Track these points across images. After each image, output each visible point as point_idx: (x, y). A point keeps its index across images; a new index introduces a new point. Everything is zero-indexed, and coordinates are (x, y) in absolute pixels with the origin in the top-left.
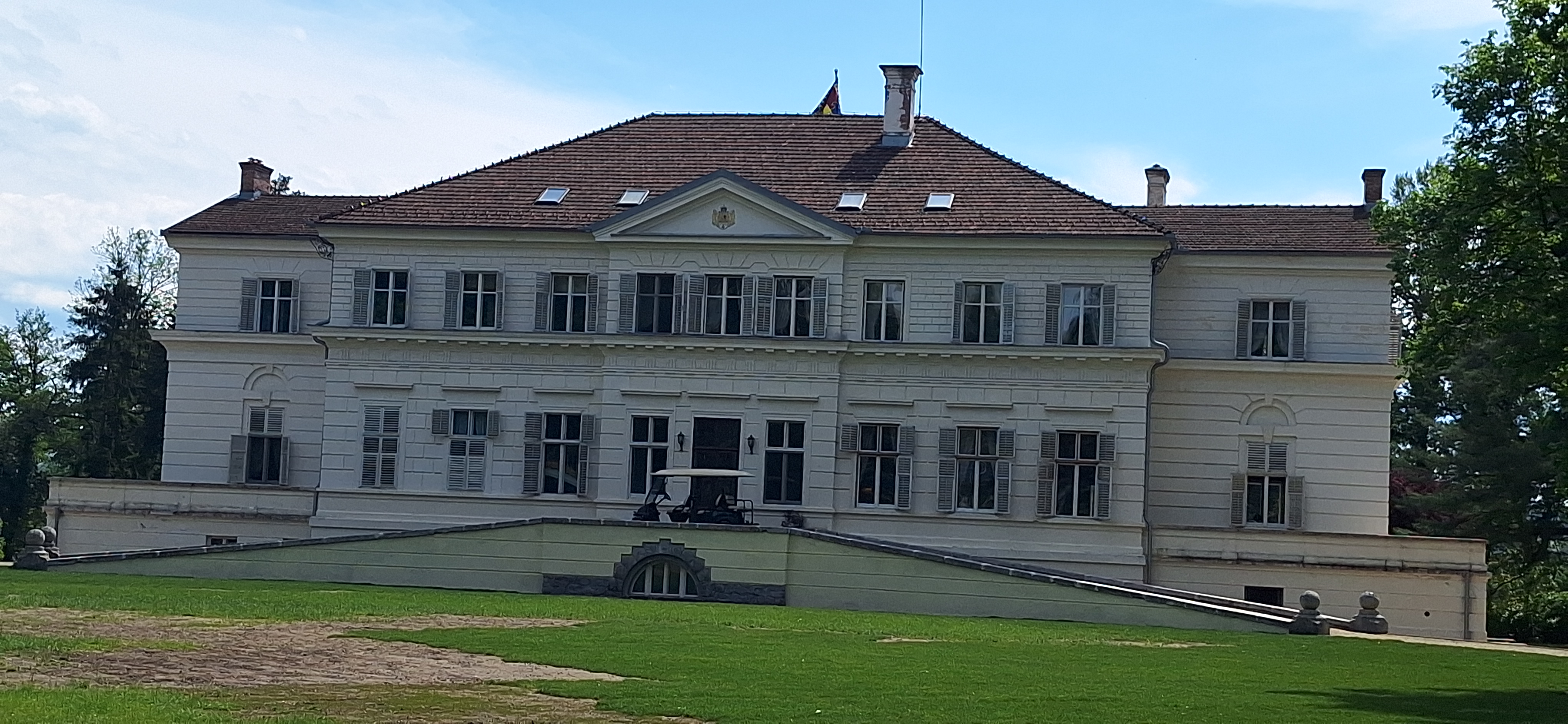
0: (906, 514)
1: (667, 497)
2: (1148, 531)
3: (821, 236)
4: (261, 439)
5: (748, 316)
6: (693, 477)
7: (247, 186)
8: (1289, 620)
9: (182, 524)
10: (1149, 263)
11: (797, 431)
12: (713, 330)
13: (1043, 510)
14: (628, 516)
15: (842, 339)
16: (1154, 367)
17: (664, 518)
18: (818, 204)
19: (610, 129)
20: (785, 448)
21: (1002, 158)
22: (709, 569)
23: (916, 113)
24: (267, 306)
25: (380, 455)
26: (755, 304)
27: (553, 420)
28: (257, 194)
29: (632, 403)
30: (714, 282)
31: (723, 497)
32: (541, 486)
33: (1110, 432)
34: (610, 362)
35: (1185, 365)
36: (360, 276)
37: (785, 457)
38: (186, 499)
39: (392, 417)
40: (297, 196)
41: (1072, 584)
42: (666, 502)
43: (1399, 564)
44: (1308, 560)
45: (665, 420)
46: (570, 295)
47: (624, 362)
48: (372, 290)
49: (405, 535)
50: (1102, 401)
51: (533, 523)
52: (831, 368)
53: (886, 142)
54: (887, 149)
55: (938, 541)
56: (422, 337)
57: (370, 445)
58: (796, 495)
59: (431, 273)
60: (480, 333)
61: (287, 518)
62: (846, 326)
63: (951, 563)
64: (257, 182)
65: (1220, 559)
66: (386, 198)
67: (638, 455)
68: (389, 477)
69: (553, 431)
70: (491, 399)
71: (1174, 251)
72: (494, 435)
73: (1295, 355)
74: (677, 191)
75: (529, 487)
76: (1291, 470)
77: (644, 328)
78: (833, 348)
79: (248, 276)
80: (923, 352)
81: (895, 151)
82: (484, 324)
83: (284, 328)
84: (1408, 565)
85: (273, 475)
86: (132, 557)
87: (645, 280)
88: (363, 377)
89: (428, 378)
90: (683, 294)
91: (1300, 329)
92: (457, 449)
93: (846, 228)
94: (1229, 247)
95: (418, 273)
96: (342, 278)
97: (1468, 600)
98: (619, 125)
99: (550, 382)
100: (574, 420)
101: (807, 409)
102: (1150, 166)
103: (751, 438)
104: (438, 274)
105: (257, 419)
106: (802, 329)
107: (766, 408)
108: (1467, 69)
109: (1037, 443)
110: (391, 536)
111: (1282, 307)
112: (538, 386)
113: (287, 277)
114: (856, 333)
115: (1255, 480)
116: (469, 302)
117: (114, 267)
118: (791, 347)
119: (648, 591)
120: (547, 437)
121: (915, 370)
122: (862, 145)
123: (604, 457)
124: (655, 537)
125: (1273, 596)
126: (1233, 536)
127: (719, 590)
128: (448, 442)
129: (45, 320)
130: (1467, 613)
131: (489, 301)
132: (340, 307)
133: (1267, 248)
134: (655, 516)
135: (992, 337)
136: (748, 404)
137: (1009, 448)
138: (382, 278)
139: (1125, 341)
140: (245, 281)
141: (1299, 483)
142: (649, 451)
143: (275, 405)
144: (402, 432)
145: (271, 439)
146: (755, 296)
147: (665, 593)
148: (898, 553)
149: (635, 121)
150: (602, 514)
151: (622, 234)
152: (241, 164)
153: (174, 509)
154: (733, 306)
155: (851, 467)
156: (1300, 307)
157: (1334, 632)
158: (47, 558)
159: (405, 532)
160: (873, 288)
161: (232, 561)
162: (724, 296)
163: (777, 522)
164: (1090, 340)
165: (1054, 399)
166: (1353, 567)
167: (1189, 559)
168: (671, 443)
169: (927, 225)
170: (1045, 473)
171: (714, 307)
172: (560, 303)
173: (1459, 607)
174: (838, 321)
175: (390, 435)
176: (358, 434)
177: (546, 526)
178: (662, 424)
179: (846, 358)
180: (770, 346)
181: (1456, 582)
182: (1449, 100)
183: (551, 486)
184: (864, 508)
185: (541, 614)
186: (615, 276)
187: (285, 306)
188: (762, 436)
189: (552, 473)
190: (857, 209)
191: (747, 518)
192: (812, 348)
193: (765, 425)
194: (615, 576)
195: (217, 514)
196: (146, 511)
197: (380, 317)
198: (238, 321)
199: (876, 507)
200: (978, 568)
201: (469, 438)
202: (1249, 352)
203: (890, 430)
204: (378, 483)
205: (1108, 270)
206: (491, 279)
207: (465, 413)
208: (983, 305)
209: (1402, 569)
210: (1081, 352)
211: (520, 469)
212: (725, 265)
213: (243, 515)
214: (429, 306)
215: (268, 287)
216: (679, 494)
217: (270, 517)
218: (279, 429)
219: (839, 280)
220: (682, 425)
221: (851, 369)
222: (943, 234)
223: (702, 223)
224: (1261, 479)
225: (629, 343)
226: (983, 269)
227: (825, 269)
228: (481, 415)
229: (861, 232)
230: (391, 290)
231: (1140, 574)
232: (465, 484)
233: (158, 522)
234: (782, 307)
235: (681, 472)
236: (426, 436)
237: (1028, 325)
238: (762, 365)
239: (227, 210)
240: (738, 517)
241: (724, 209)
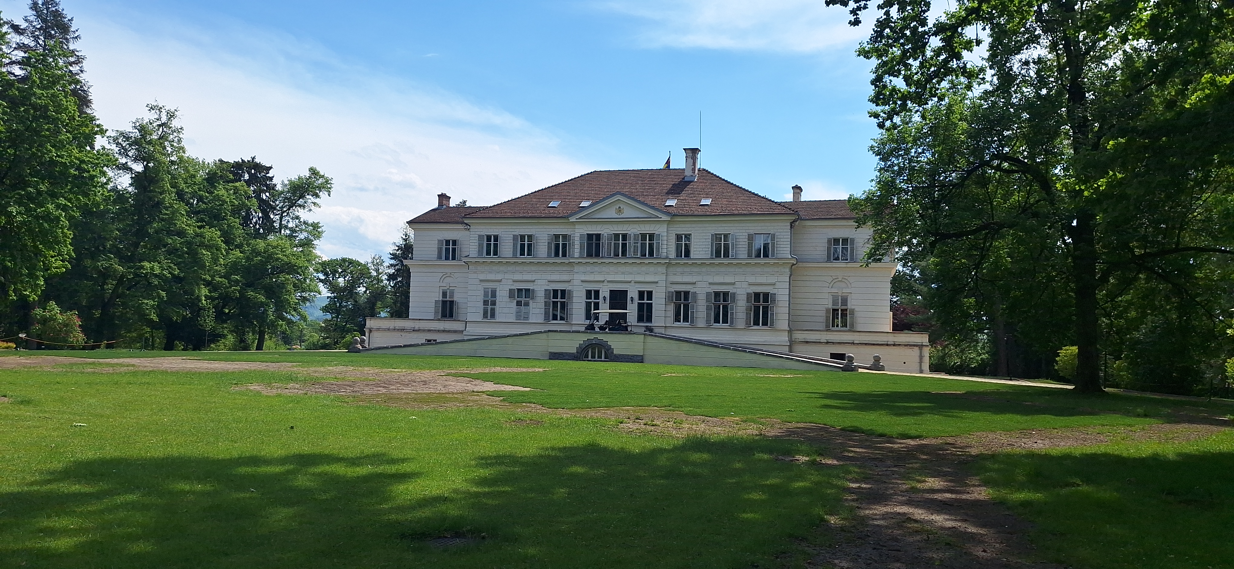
0: (693, 327)
1: (598, 321)
2: (790, 331)
3: (658, 217)
4: (447, 301)
5: (630, 250)
6: (609, 313)
7: (441, 204)
8: (842, 366)
9: (415, 335)
10: (789, 224)
11: (650, 294)
12: (616, 255)
13: (748, 324)
14: (583, 329)
15: (667, 258)
16: (792, 266)
17: (597, 329)
18: (657, 204)
19: (578, 177)
20: (645, 301)
21: (732, 184)
22: (613, 349)
23: (698, 167)
24: (447, 250)
25: (489, 307)
26: (633, 245)
27: (555, 292)
28: (444, 206)
29: (585, 285)
30: (617, 236)
31: (621, 321)
32: (551, 318)
33: (774, 292)
34: (576, 268)
35: (805, 265)
36: (480, 237)
37: (645, 305)
38: (417, 325)
39: (494, 292)
41: (756, 353)
42: (597, 323)
43: (893, 343)
44: (855, 342)
45: (599, 291)
46: (561, 243)
47: (582, 269)
48: (485, 242)
49: (496, 337)
50: (772, 280)
51: (545, 332)
52: (662, 269)
53: (686, 179)
54: (687, 181)
55: (706, 337)
56: (504, 261)
57: (485, 303)
58: (649, 319)
59: (507, 236)
60: (526, 259)
61: (455, 332)
62: (669, 253)
63: (709, 346)
64: (444, 202)
65: (820, 342)
66: (489, 207)
67: (588, 305)
68: (493, 316)
69: (555, 296)
70: (532, 284)
71: (800, 219)
72: (533, 298)
73: (851, 259)
74: (601, 201)
75: (547, 318)
76: (849, 306)
77: (589, 255)
78: (663, 261)
79: (440, 238)
80: (699, 262)
81: (690, 182)
82: (528, 255)
83: (454, 258)
84: (897, 343)
85: (451, 316)
86: (392, 347)
87: (590, 236)
88: (482, 277)
89: (507, 276)
90: (604, 241)
91: (852, 250)
92: (519, 304)
93: (668, 213)
94: (824, 217)
95: (502, 236)
96: (474, 239)
97: (921, 357)
98: (582, 176)
99: (554, 277)
100: (563, 292)
101: (654, 286)
102: (794, 186)
103: (632, 298)
104: (510, 236)
105: (444, 294)
106: (651, 254)
107: (638, 285)
109: (744, 297)
110: (491, 338)
111: (845, 241)
112: (549, 278)
113: (455, 239)
114: (673, 255)
115: (835, 311)
116: (523, 246)
118: (647, 261)
119: (590, 358)
120: (553, 298)
121: (696, 269)
122: (677, 180)
123: (575, 306)
124: (592, 336)
125: (841, 356)
126: (825, 333)
127: (617, 357)
128: (515, 301)
130: (921, 362)
131: (529, 246)
132: (473, 249)
133: (839, 217)
134: (594, 329)
135: (726, 255)
136: (631, 284)
137: (734, 300)
138: (489, 238)
139: (780, 256)
140: (439, 240)
141: (852, 312)
142: (592, 303)
143: (450, 288)
144: (497, 298)
145: (450, 301)
146: (632, 241)
147: (596, 359)
148: (688, 341)
149: (588, 174)
150: (574, 328)
151: (580, 218)
152: (439, 195)
153: (413, 329)
154: (624, 245)
155: (671, 308)
156: (853, 240)
157: (860, 370)
158: (361, 348)
159: (496, 336)
160: (679, 237)
161: (430, 348)
162: (621, 242)
163: (642, 330)
164: (766, 255)
165: (752, 279)
166: (874, 344)
167: (807, 342)
168: (601, 300)
169: (700, 211)
170: (748, 309)
171: (616, 246)
172: (557, 246)
173: (918, 360)
174: (665, 251)
175: (493, 299)
176: (481, 298)
177: (550, 333)
178: (597, 293)
179: (669, 265)
180: (638, 261)
181: (916, 350)
183: (555, 318)
184: (677, 324)
186: (577, 235)
187: (454, 250)
188: (636, 296)
189: (555, 313)
190: (673, 206)
191: (629, 329)
192: (655, 261)
193: (637, 292)
194: (576, 352)
195: (429, 331)
196: (402, 330)
197: (488, 253)
198: (436, 256)
199: (682, 324)
200: (719, 347)
201: (523, 300)
202: (832, 258)
203: (687, 293)
204: (489, 318)
205: (773, 227)
206: (530, 237)
207: (521, 290)
208: (723, 242)
209: (894, 345)
210: (762, 260)
211: (543, 311)
212: (620, 230)
213: (439, 331)
214: (507, 248)
215: (448, 242)
216: (603, 319)
217: (449, 331)
218: (453, 297)
219: (665, 234)
220: (605, 293)
221: (671, 269)
222: (706, 215)
223: (611, 213)
224: (838, 310)
225: (584, 261)
226: (721, 229)
227: (660, 230)
228: (527, 290)
229: (673, 215)
230: (492, 242)
231: (787, 349)
232: (522, 317)
233: (407, 334)
234: (643, 246)
235: (605, 311)
236: (507, 299)
237: (742, 251)
238: (635, 269)
239: (433, 213)
240: (626, 329)
241: (620, 207)
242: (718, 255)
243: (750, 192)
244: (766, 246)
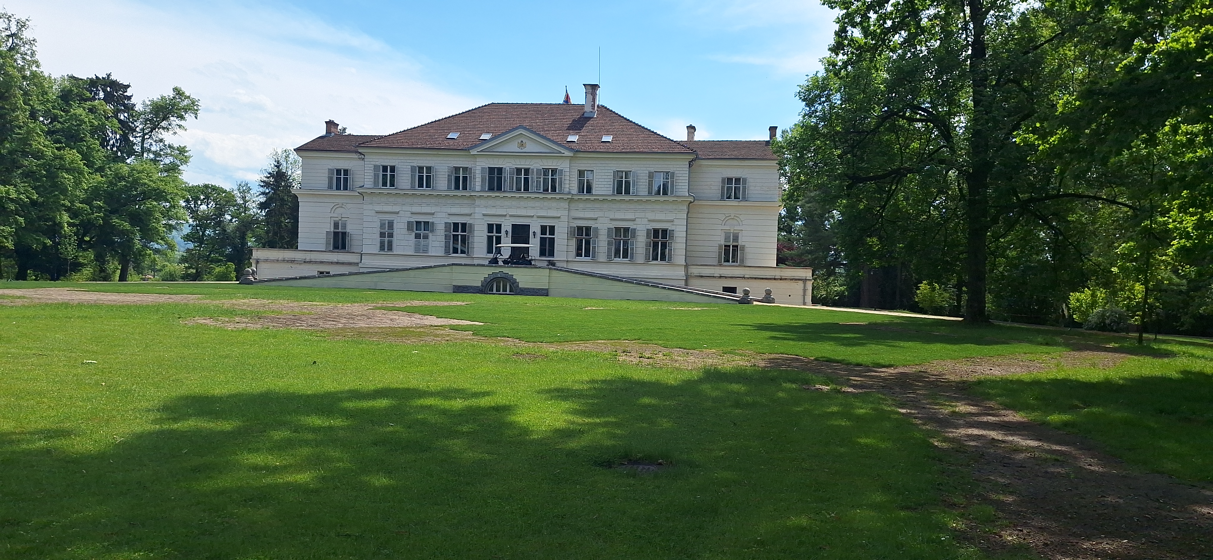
0: (595, 261)
1: (501, 255)
2: (686, 266)
3: (560, 153)
4: (338, 233)
5: (532, 183)
6: (512, 247)
7: (328, 131)
8: (738, 299)
9: (307, 266)
10: (687, 163)
11: (552, 229)
12: (519, 189)
13: (647, 259)
14: (486, 262)
15: (569, 193)
16: (689, 204)
17: (501, 263)
18: (559, 139)
19: (476, 109)
20: (548, 236)
21: (631, 122)
22: (518, 282)
23: (598, 104)
24: (338, 179)
25: (386, 239)
26: (535, 180)
27: (456, 225)
28: (333, 134)
29: (487, 218)
30: (519, 171)
31: (523, 255)
32: (451, 251)
33: (672, 229)
34: (478, 202)
35: (701, 203)
36: (376, 167)
37: (547, 239)
38: (308, 256)
39: (391, 225)
40: (350, 135)
41: (658, 287)
42: (501, 257)
43: (777, 277)
44: (746, 276)
45: (501, 225)
46: (461, 175)
47: (483, 202)
48: (381, 173)
50: (670, 217)
51: (447, 265)
52: (565, 205)
53: (586, 115)
54: (586, 118)
55: (606, 271)
56: (402, 192)
57: (382, 235)
58: (552, 254)
59: (405, 167)
60: (425, 190)
61: (350, 264)
62: (571, 188)
63: (612, 279)
64: (333, 130)
65: (713, 277)
66: (386, 136)
67: (490, 239)
68: (390, 248)
69: (456, 230)
70: (431, 217)
71: (697, 158)
72: (432, 231)
73: (743, 198)
74: (503, 134)
75: (447, 252)
76: (740, 243)
77: (491, 189)
78: (566, 197)
79: (330, 167)
80: (601, 198)
81: (589, 118)
82: (427, 187)
83: (346, 188)
84: (783, 278)
85: (344, 247)
86: (286, 279)
87: (491, 170)
88: (378, 208)
89: (405, 208)
90: (506, 175)
91: (744, 188)
92: (418, 236)
93: (571, 150)
94: (718, 157)
95: (399, 166)
96: (369, 168)
97: (805, 290)
98: (479, 107)
99: (454, 210)
100: (464, 225)
101: (556, 220)
102: (688, 125)
103: (534, 232)
104: (407, 167)
105: (336, 225)
106: (554, 189)
107: (540, 220)
108: (808, 86)
109: (644, 233)
111: (738, 180)
112: (449, 212)
113: (346, 168)
114: (575, 190)
115: (727, 247)
116: (421, 178)
117: (276, 164)
118: (549, 196)
119: (494, 291)
120: (453, 232)
121: (597, 205)
122: (576, 116)
123: (476, 239)
125: (733, 290)
126: (719, 268)
127: (522, 291)
128: (414, 234)
129: (249, 185)
130: (804, 295)
131: (428, 178)
132: (368, 180)
133: (733, 157)
134: (497, 262)
135: (627, 192)
136: (533, 219)
137: (634, 236)
138: (385, 168)
139: (678, 194)
140: (329, 169)
141: (743, 248)
142: (494, 237)
143: (343, 219)
144: (395, 230)
145: (342, 233)
146: (535, 176)
147: (501, 292)
148: (591, 276)
149: (486, 106)
150: (476, 262)
151: (482, 151)
152: (326, 122)
153: (304, 260)
154: (526, 180)
155: (573, 243)
156: (745, 180)
157: (755, 303)
158: (253, 280)
160: (581, 173)
162: (523, 176)
163: (544, 264)
164: (665, 193)
165: (651, 216)
166: (762, 279)
167: (702, 276)
168: (503, 234)
169: (602, 148)
170: (648, 245)
171: (518, 180)
172: (457, 179)
173: (802, 293)
174: (567, 186)
175: (390, 231)
176: (377, 231)
177: (451, 267)
178: (499, 227)
179: (571, 200)
180: (541, 196)
181: (801, 284)
182: (801, 98)
183: (455, 251)
184: (578, 259)
185: (452, 300)
186: (479, 168)
187: (346, 180)
188: (538, 231)
189: (456, 246)
190: (575, 142)
191: (533, 263)
192: (558, 197)
193: (540, 227)
194: (482, 286)
195: (322, 262)
196: (292, 261)
197: (384, 184)
198: (327, 186)
199: (583, 258)
200: (622, 281)
201: (422, 232)
202: (725, 197)
203: (588, 229)
204: (386, 250)
205: (672, 166)
206: (429, 169)
207: (420, 222)
208: (624, 180)
209: (781, 279)
210: (662, 198)
211: (443, 244)
212: (523, 164)
213: (332, 263)
214: (404, 180)
215: (338, 172)
216: (506, 254)
217: (343, 263)
218: (345, 228)
219: (568, 170)
220: (507, 227)
221: (573, 205)
222: (608, 151)
223: (513, 147)
224: (729, 246)
225: (485, 194)
226: (624, 165)
227: (563, 165)
228: (427, 223)
229: (576, 151)
230: (389, 173)
231: (683, 283)
232: (421, 251)
233: (298, 266)
234: (545, 181)
235: (507, 245)
236: (405, 231)
237: (641, 188)
238: (537, 204)
239: (321, 141)
240: (529, 263)
241: (522, 141)
242: (619, 192)
243: (649, 130)
244: (665, 186)
